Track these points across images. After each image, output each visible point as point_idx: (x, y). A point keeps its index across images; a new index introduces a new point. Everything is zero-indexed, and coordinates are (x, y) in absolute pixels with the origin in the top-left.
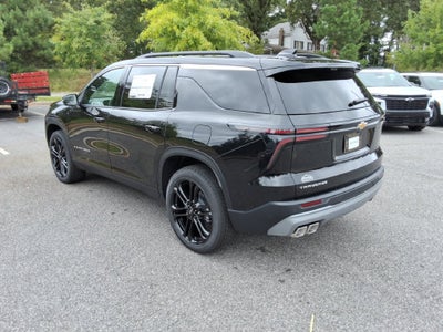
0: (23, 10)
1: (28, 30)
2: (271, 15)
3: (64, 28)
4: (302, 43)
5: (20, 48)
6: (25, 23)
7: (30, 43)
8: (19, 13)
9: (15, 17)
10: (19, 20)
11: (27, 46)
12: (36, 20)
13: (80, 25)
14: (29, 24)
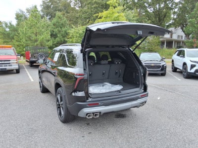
0: (61, 28)
1: (62, 35)
2: (167, 24)
3: (71, 34)
4: (182, 36)
5: (59, 42)
6: (61, 32)
7: (63, 40)
8: (60, 29)
9: (58, 30)
10: (60, 32)
11: (61, 41)
12: (65, 31)
13: (77, 33)
14: (63, 33)
